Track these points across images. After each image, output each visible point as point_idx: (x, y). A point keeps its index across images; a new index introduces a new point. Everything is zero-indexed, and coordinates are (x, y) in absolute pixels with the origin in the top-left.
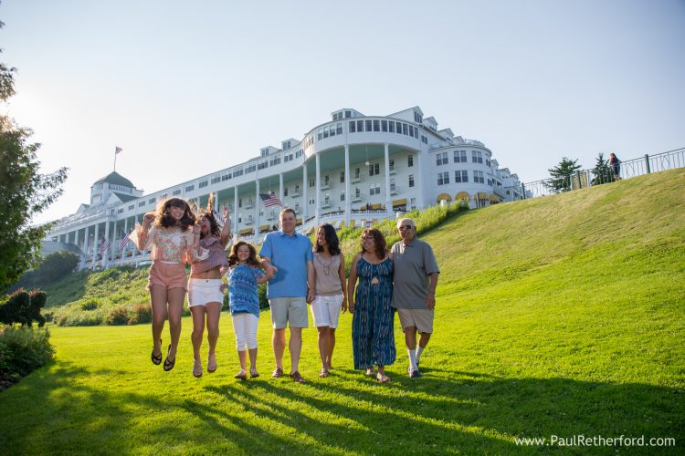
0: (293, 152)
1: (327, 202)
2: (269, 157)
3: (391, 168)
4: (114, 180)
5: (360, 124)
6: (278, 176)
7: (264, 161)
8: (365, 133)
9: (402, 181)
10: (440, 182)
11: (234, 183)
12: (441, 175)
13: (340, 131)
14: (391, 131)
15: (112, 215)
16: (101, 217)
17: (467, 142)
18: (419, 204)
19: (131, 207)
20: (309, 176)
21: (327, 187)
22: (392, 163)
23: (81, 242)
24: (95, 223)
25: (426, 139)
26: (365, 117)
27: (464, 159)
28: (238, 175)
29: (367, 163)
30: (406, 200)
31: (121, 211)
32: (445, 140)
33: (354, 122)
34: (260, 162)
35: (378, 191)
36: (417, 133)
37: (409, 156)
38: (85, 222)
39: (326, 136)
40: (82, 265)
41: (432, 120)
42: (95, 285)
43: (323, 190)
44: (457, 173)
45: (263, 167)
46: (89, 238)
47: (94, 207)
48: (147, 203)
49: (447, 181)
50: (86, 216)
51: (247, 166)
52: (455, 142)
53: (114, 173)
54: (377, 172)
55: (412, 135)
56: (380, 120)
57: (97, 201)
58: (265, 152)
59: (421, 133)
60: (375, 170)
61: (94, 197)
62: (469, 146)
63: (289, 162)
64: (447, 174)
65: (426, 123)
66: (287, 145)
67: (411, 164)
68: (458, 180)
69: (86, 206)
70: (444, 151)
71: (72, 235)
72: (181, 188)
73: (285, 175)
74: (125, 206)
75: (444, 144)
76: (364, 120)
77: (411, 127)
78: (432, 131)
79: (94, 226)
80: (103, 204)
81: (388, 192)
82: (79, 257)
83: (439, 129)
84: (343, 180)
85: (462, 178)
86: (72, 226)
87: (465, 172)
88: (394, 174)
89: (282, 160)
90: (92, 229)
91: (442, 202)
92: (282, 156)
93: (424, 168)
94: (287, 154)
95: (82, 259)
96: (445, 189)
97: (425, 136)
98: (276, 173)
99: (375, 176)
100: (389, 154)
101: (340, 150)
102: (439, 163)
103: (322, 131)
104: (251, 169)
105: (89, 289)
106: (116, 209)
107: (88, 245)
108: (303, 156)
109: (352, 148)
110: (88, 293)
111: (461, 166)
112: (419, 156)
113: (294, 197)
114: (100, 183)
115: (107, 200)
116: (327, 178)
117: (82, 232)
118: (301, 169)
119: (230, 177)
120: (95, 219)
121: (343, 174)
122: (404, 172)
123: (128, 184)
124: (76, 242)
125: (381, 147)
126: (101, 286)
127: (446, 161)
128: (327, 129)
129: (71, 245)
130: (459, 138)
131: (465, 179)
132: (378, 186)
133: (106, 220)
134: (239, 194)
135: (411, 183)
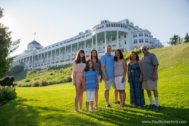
0: (89, 34)
1: (99, 49)
2: (81, 35)
3: (119, 38)
4: (34, 43)
5: (109, 24)
6: (84, 41)
7: (80, 36)
8: (111, 27)
9: (122, 42)
10: (135, 43)
11: (71, 43)
12: (135, 40)
13: (103, 27)
14: (119, 27)
15: (34, 54)
16: (31, 54)
17: (143, 30)
18: (128, 49)
19: (40, 51)
20: (93, 41)
21: (99, 44)
22: (119, 37)
23: (25, 62)
24: (29, 56)
25: (130, 29)
26: (111, 22)
27: (142, 35)
28: (72, 41)
29: (112, 37)
30: (124, 48)
31: (37, 52)
32: (136, 29)
33: (107, 24)
34: (79, 37)
35: (115, 45)
36: (127, 27)
37: (125, 35)
38: (26, 56)
39: (99, 28)
40: (25, 69)
41: (132, 23)
42: (29, 75)
43: (98, 45)
44: (140, 40)
45: (80, 38)
46: (27, 60)
47: (29, 51)
48: (44, 50)
49: (137, 42)
50: (26, 54)
51: (75, 38)
52: (139, 30)
53: (34, 41)
54: (115, 40)
55: (125, 28)
56: (116, 23)
57: (29, 49)
58: (80, 34)
59: (129, 27)
60: (114, 39)
61: (28, 48)
62: (144, 31)
63: (87, 37)
64: (136, 40)
65: (130, 24)
66: (87, 31)
67: (125, 37)
68: (140, 42)
69: (26, 51)
70: (136, 33)
71: (22, 59)
72: (55, 45)
73: (86, 41)
74: (38, 51)
75: (136, 31)
76: (111, 23)
77: (125, 25)
78: (132, 26)
80: (31, 50)
81: (118, 46)
82: (24, 66)
83: (134, 26)
84: (104, 42)
85: (141, 41)
86: (22, 57)
87: (142, 39)
88: (120, 40)
89: (85, 36)
90: (28, 58)
91: (135, 49)
92: (85, 35)
93: (129, 38)
94: (87, 34)
95: (25, 67)
96: (136, 45)
97: (130, 28)
98: (83, 40)
99: (114, 41)
100: (119, 34)
101: (103, 33)
102: (134, 37)
103: (97, 27)
104: (76, 39)
105: (27, 75)
106: (35, 52)
107: (27, 63)
108: (92, 35)
109: (107, 32)
110: (27, 77)
111: (141, 38)
112: (128, 34)
113: (89, 48)
114: (30, 44)
115: (32, 49)
116: (99, 41)
117: (25, 59)
118: (91, 39)
119: (70, 42)
120: (29, 55)
121: (104, 40)
122: (123, 40)
123: (38, 44)
124: (23, 62)
125: (116, 32)
126: (31, 75)
127: (136, 36)
128: (99, 26)
129: (22, 63)
130: (141, 29)
131: (142, 42)
132: (115, 44)
133: (32, 55)
134: (72, 47)
135: (125, 43)
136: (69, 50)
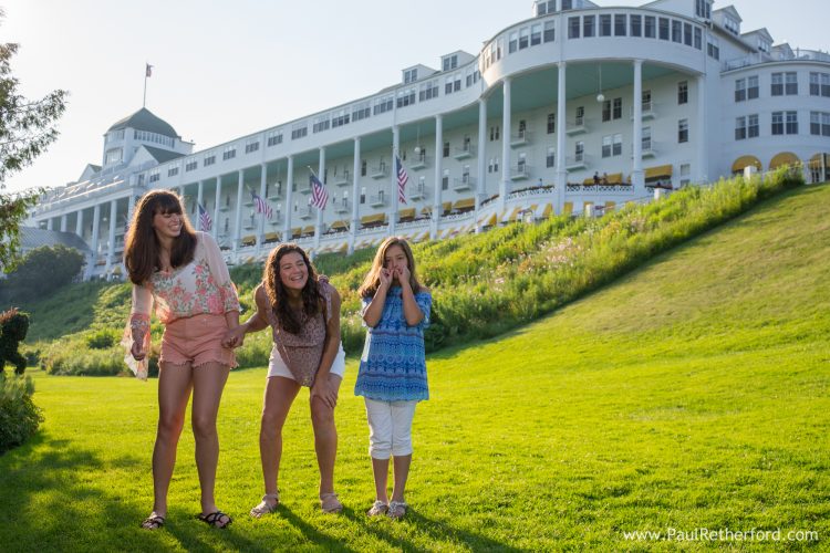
0: (461, 76)
1: (520, 170)
2: (417, 84)
3: (645, 107)
4: (144, 123)
5: (589, 21)
6: (433, 120)
7: (408, 92)
8: (597, 39)
9: (664, 132)
10: (741, 134)
11: (354, 131)
12: (742, 119)
13: (549, 35)
14: (648, 34)
15: (140, 185)
16: (122, 188)
17: (801, 55)
18: (697, 174)
19: (173, 172)
20: (489, 119)
21: (522, 141)
22: (646, 98)
23: (88, 232)
24: (113, 198)
25: (717, 49)
26: (598, 8)
27: (792, 89)
28: (361, 117)
29: (601, 98)
30: (670, 168)
31: (155, 178)
32: (754, 52)
33: (578, 18)
34: (401, 94)
35: (618, 150)
36: (698, 38)
37: (681, 83)
38: (94, 196)
39: (523, 44)
40: (88, 272)
41: (730, 12)
42: (110, 306)
43: (514, 147)
44: (777, 116)
45: (406, 103)
46: (101, 223)
47: (110, 171)
48: (201, 164)
49: (754, 132)
50: (95, 186)
51: (378, 102)
52: (775, 56)
53: (144, 111)
54: (618, 114)
55: (688, 42)
56: (628, 13)
57: (115, 159)
58: (411, 76)
59: (708, 37)
60: (614, 111)
61: (108, 152)
62: (804, 62)
63: (454, 95)
64: (754, 118)
65: (718, 20)
66: (451, 63)
67: (683, 98)
68: (777, 129)
69: (96, 168)
70: (752, 73)
71: (72, 217)
72: (259, 140)
73: (446, 117)
74: (163, 169)
75: (752, 59)
76: (597, 14)
77: (688, 27)
78: (728, 34)
79: (109, 204)
80: (125, 165)
81: (637, 152)
82: (83, 257)
83: (742, 33)
84: (551, 128)
85: (784, 125)
86: (73, 202)
87: (792, 115)
88: (651, 118)
89: (442, 90)
90: (105, 209)
91: (747, 170)
92: (441, 83)
93: (710, 107)
94: (451, 80)
95: (89, 260)
96: (748, 146)
97: (715, 44)
98: (429, 115)
99: (613, 122)
100: (644, 80)
101: (549, 72)
102: (739, 96)
103: (515, 37)
104: (385, 107)
105: (101, 312)
106: (148, 174)
107: (100, 236)
108: (479, 83)
109: (573, 67)
110: (98, 319)
111: (784, 103)
112: (701, 83)
113: (460, 159)
114: (118, 128)
115: (130, 158)
116: (523, 124)
117: (88, 213)
118: (475, 107)
119: (347, 121)
120: (111, 191)
121: (552, 117)
122: (670, 114)
123: (166, 130)
124: (78, 232)
125: (627, 65)
126: (120, 308)
127: (754, 93)
128: (527, 33)
129: (69, 236)
130: (785, 48)
131: (793, 129)
132: (618, 140)
133: (129, 193)
134: (362, 153)
135: (683, 136)
136: (341, 173)
